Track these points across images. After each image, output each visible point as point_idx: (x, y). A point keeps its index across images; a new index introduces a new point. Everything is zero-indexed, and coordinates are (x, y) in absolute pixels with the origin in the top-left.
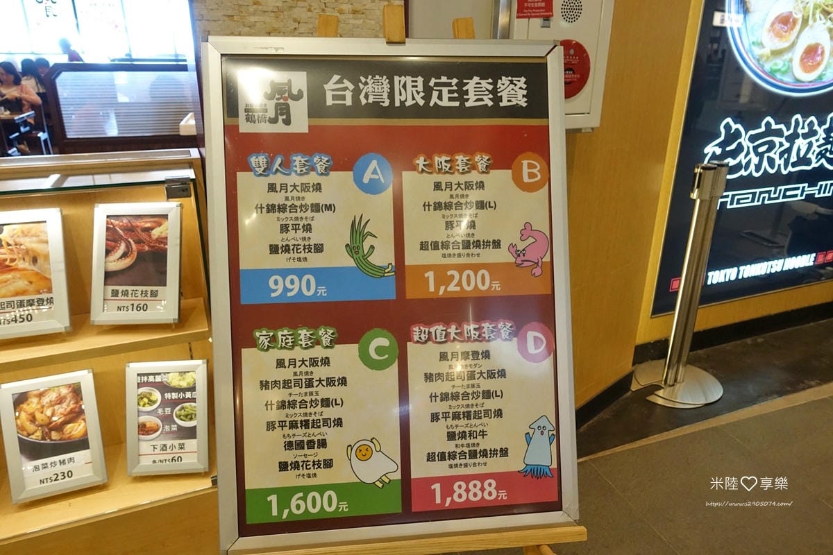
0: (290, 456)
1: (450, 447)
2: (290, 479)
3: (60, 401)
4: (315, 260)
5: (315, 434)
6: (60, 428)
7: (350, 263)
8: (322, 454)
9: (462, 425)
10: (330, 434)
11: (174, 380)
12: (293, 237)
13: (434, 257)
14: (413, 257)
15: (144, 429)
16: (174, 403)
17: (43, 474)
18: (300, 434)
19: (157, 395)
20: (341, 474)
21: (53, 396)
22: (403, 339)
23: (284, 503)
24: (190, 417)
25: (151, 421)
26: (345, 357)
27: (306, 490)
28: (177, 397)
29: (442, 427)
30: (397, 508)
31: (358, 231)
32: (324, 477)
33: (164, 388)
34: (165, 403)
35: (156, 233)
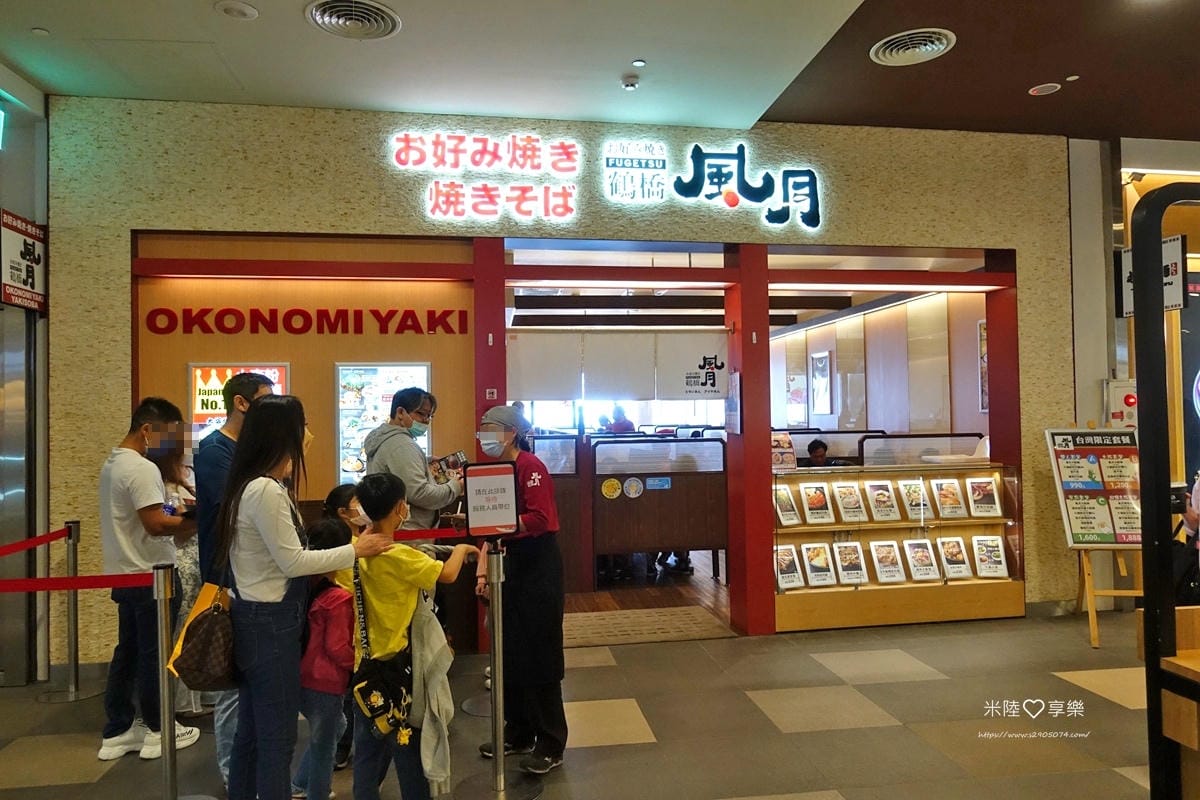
0: (1083, 526)
1: (1125, 526)
2: (1083, 531)
3: (954, 546)
4: (1081, 479)
5: (1089, 521)
6: (955, 555)
7: (1089, 480)
8: (1092, 526)
9: (1128, 520)
10: (1093, 521)
11: (990, 543)
12: (1075, 474)
13: (1111, 479)
14: (1106, 479)
15: (982, 560)
16: (991, 552)
17: (955, 570)
18: (1085, 520)
19: (984, 548)
20: (1098, 530)
21: (951, 545)
22: (1108, 499)
23: (1083, 537)
24: (998, 556)
25: (984, 558)
26: (1093, 502)
27: (1089, 534)
28: (992, 550)
29: (1123, 521)
30: (1114, 540)
31: (1091, 473)
32: (1093, 531)
33: (987, 546)
34: (987, 551)
35: (988, 488)
